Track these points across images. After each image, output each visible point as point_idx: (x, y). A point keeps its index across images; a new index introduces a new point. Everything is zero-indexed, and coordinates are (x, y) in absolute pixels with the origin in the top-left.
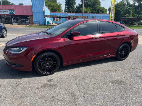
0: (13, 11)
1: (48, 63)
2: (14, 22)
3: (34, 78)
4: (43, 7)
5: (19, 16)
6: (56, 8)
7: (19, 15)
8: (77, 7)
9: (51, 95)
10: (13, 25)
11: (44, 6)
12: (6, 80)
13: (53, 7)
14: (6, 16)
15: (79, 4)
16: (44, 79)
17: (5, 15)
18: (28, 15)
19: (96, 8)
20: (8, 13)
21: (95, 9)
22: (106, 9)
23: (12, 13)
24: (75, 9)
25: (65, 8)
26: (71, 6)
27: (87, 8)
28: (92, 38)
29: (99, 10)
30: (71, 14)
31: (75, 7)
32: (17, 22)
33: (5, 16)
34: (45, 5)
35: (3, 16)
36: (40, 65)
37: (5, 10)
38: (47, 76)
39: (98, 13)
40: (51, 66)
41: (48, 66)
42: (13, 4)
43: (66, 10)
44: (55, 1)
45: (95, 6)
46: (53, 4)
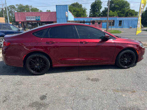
0: (39, 18)
4: (66, 12)
6: (81, 13)
7: (45, 21)
11: (67, 12)
13: (78, 12)
15: (105, 8)
17: (32, 21)
18: (52, 21)
20: (34, 20)
21: (123, 12)
22: (136, 12)
24: (101, 13)
25: (90, 13)
26: (97, 11)
27: (113, 11)
29: (128, 12)
31: (101, 11)
33: (32, 23)
34: (68, 11)
35: (31, 23)
37: (32, 17)
39: (126, 16)
42: (41, 11)
43: (91, 14)
44: (80, 6)
45: (123, 9)
46: (78, 9)
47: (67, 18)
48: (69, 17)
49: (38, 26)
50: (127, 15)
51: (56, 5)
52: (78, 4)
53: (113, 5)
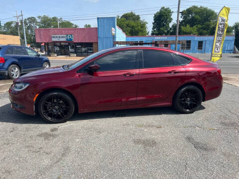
0: (71, 37)
1: (57, 107)
2: (71, 52)
4: (113, 28)
5: (82, 44)
6: (138, 29)
7: (80, 42)
8: (173, 26)
10: (70, 56)
13: (133, 27)
14: (62, 44)
17: (60, 42)
18: (92, 42)
20: (64, 39)
21: (207, 28)
22: (230, 27)
23: (70, 39)
24: (171, 29)
25: (153, 29)
26: (164, 25)
27: (192, 26)
28: (125, 75)
31: (171, 25)
32: (75, 52)
33: (60, 44)
34: (116, 26)
35: (58, 44)
37: (61, 36)
41: (56, 110)
42: (76, 26)
43: (154, 31)
44: (138, 18)
45: (208, 23)
47: (114, 37)
48: (117, 36)
49: (70, 50)
51: (98, 18)
52: (134, 15)
53: (190, 16)
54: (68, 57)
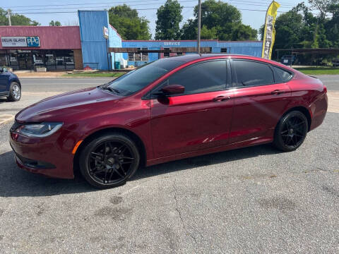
0: (35, 40)
1: (111, 160)
2: (38, 65)
3: (78, 195)
4: (105, 28)
5: (51, 51)
7: (51, 48)
8: (184, 27)
9: (118, 235)
10: (36, 71)
11: (107, 27)
12: (14, 199)
13: (129, 27)
14: (20, 51)
15: (191, 21)
16: (101, 198)
17: (17, 48)
18: (71, 48)
19: (230, 27)
20: (24, 44)
21: (228, 31)
22: (254, 30)
23: (34, 43)
24: (181, 31)
25: (157, 30)
26: (171, 26)
27: (209, 28)
28: (215, 100)
29: (237, 31)
30: (170, 43)
32: (44, 65)
33: (17, 52)
34: (109, 24)
35: (14, 52)
36: (92, 165)
37: (18, 38)
38: (109, 190)
39: (235, 38)
40: (118, 167)
41: (110, 165)
42: (36, 24)
43: (159, 33)
44: (134, 13)
45: (229, 24)
46: (128, 21)
47: (107, 41)
48: (111, 39)
49: (35, 61)
50: (237, 35)
51: (79, 11)
52: (129, 9)
53: (206, 13)
54: (33, 72)
